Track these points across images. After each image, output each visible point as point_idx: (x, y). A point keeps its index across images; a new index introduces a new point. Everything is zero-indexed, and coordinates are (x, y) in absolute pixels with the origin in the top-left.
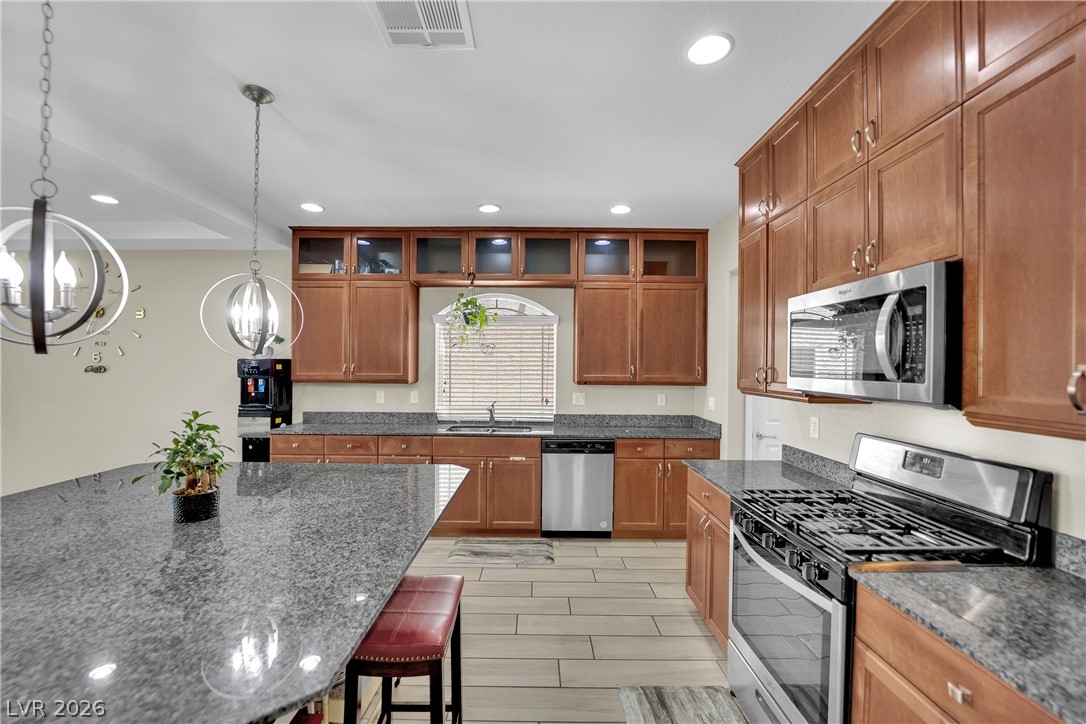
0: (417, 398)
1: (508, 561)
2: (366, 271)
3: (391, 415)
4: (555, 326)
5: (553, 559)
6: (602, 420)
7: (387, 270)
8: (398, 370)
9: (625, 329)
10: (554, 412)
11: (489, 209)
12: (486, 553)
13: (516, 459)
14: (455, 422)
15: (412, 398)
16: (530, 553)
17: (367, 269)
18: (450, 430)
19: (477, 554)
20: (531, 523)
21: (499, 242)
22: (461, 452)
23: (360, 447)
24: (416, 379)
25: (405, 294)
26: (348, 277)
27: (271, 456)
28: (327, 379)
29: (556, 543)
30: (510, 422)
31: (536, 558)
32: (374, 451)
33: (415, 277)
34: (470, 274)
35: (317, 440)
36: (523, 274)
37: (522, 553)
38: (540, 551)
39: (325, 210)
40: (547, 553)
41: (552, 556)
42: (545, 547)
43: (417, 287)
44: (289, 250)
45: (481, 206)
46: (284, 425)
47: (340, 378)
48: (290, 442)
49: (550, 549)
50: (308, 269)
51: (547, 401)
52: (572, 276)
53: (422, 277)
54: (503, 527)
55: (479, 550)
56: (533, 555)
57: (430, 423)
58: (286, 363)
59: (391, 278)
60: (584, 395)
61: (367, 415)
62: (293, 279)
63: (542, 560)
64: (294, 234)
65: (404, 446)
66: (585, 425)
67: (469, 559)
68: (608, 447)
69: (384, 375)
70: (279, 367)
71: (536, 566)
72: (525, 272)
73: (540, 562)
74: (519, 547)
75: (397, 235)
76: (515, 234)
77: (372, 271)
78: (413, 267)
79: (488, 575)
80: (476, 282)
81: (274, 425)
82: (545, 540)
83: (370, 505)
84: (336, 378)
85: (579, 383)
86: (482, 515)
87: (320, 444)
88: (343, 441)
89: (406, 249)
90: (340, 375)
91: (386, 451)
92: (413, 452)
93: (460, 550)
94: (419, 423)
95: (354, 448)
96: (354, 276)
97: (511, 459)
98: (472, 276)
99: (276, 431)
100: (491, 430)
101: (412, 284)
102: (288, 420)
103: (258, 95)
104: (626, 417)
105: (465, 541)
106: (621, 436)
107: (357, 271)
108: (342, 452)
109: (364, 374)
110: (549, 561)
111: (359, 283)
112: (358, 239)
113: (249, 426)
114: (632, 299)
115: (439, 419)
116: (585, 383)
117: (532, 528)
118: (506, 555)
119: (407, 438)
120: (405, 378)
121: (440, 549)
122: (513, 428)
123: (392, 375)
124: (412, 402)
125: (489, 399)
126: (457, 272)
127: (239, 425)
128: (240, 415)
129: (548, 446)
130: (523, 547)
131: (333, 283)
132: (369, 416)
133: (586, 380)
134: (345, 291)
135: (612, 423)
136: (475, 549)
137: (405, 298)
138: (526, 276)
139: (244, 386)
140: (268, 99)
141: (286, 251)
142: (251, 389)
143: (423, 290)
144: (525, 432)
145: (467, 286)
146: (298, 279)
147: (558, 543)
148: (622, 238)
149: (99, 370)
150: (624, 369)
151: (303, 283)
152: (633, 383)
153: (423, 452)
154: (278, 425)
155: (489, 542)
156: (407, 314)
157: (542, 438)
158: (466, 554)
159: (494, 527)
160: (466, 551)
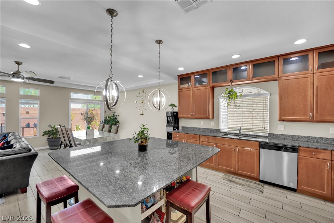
0: (213, 124)
1: (242, 187)
2: (197, 85)
3: (205, 129)
4: (269, 97)
5: (263, 193)
6: (293, 138)
7: (203, 84)
8: (207, 115)
9: (306, 96)
10: (268, 132)
11: (236, 56)
12: (234, 182)
13: (248, 149)
14: (226, 133)
15: (212, 124)
16: (253, 187)
17: (198, 84)
18: (224, 135)
19: (230, 181)
20: (255, 175)
21: (244, 68)
22: (226, 143)
23: (194, 138)
24: (213, 118)
25: (208, 90)
26: (192, 87)
27: (173, 138)
28: (186, 117)
29: (266, 186)
30: (248, 135)
31: (255, 190)
32: (198, 140)
33: (212, 84)
34: (230, 81)
35: (183, 135)
36: (252, 78)
37: (249, 186)
38: (258, 188)
39: (184, 69)
40: (260, 189)
41: (263, 191)
42: (260, 187)
43: (213, 88)
44: (178, 81)
45: (232, 56)
46: (176, 130)
47: (190, 117)
48: (177, 135)
49: (262, 188)
50: (182, 86)
51: (265, 128)
52: (276, 76)
53: (214, 84)
54: (242, 174)
55: (232, 180)
56: (254, 188)
57: (218, 132)
58: (177, 113)
59: (205, 86)
60: (284, 126)
61: (198, 128)
62: (179, 90)
63: (257, 191)
64: (179, 77)
65: (207, 139)
66: (284, 139)
67: (227, 182)
68: (294, 150)
69: (202, 116)
70: (175, 114)
71: (254, 193)
72: (253, 77)
73: (256, 192)
74: (248, 183)
75: (206, 72)
76: (249, 63)
77: (199, 84)
78: (211, 81)
79: (233, 190)
80: (233, 84)
81: (174, 130)
82: (261, 183)
83: (182, 156)
84: (189, 117)
85: (280, 120)
86: (234, 167)
87: (184, 136)
88: (190, 136)
89: (209, 76)
90: (190, 116)
91: (202, 140)
92: (210, 141)
93: (225, 178)
94: (214, 132)
95: (193, 138)
96: (194, 87)
97: (246, 148)
98: (231, 82)
99: (174, 131)
100: (239, 137)
101: (211, 87)
102: (178, 128)
103: (159, 42)
104: (308, 138)
105: (227, 175)
106: (302, 145)
107: (195, 85)
108: (190, 139)
109: (197, 116)
110: (261, 193)
111: (195, 89)
112: (195, 76)
113: (168, 129)
114: (311, 82)
115: (221, 131)
116: (283, 121)
117: (255, 177)
118: (242, 185)
119: (208, 136)
120: (208, 117)
121: (218, 176)
122: (249, 137)
123: (205, 116)
124: (212, 125)
125: (239, 126)
126: (226, 81)
127: (167, 129)
128: (166, 126)
129: (262, 145)
130: (250, 184)
131: (188, 89)
132: (199, 129)
133: (284, 119)
134: (191, 91)
135: (299, 139)
136: (230, 179)
137: (209, 92)
138: (253, 79)
139: (167, 119)
140: (162, 42)
141: (177, 82)
142: (169, 120)
143: (215, 89)
144: (254, 139)
145: (229, 86)
146: (180, 89)
147: (267, 187)
148: (304, 54)
149: (142, 114)
150: (305, 114)
151: (181, 90)
152: (311, 121)
153: (213, 142)
154: (175, 130)
155: (237, 178)
156: (209, 97)
157: (260, 142)
158: (227, 180)
159: (239, 173)
160: (227, 179)
